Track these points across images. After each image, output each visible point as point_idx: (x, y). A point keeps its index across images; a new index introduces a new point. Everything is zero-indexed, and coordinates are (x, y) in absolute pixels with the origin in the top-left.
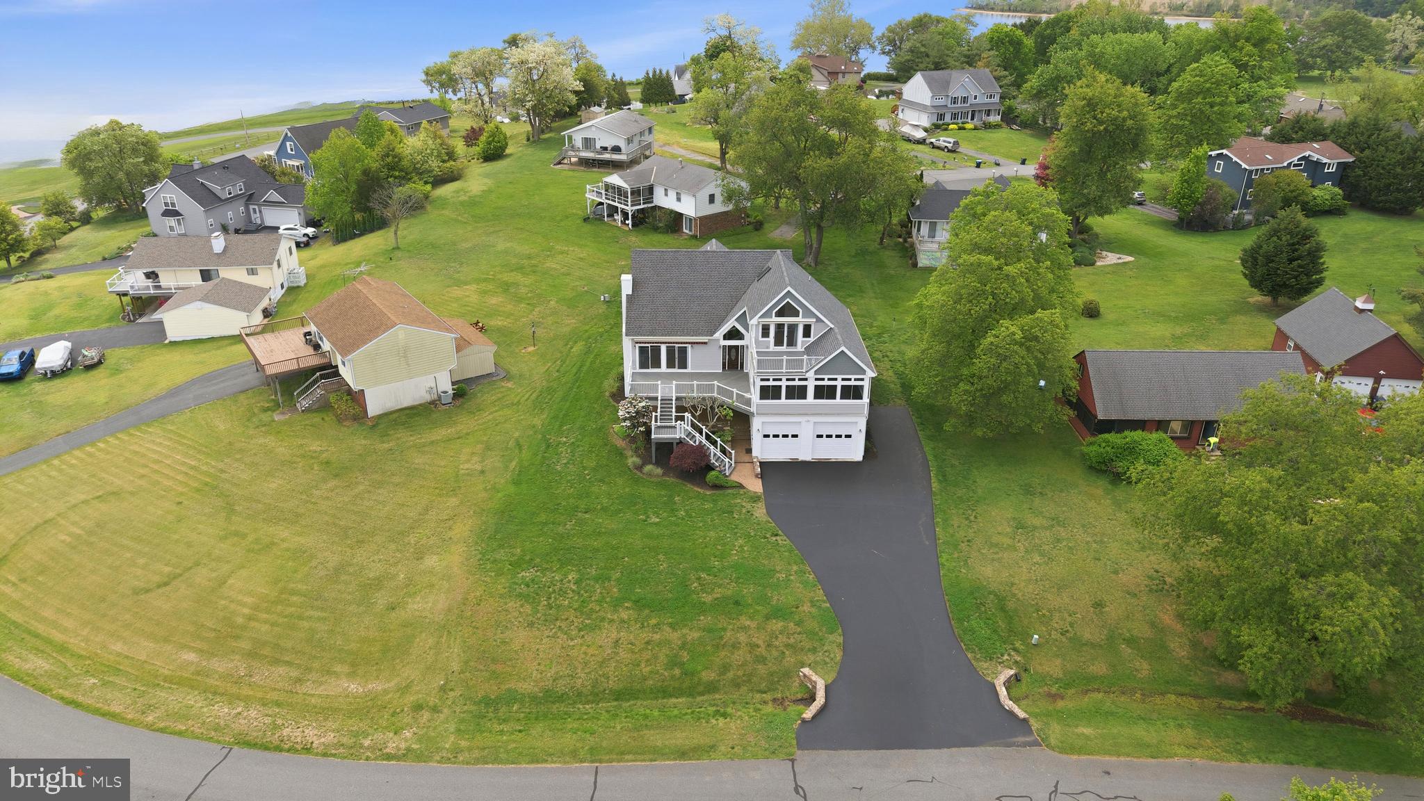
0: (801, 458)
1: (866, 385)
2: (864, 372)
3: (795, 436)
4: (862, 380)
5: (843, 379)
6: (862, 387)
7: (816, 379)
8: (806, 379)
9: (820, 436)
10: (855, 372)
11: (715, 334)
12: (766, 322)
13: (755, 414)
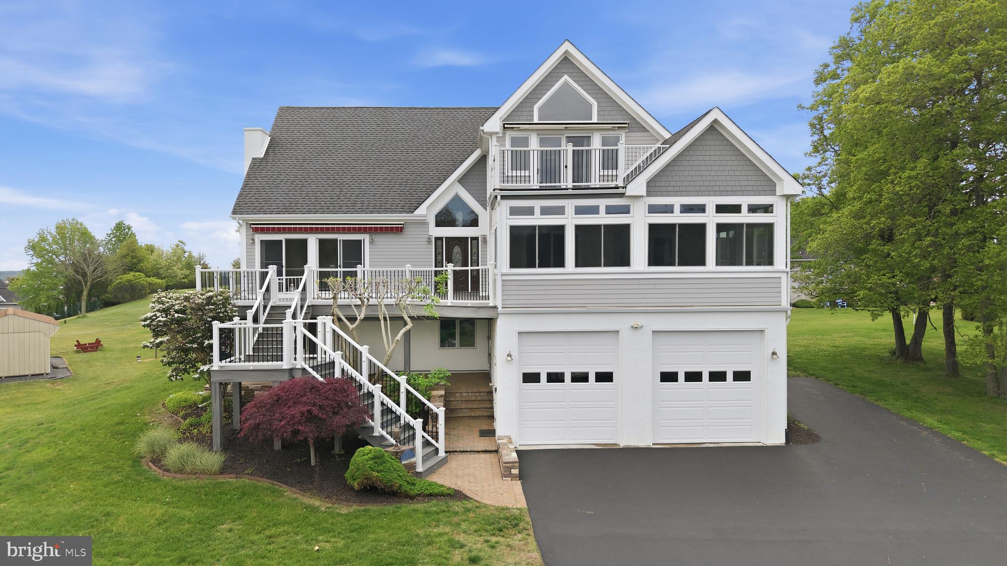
0: (623, 443)
1: (780, 219)
2: (768, 186)
3: (605, 377)
4: (767, 209)
5: (721, 209)
6: (769, 228)
7: (653, 209)
8: (625, 210)
9: (669, 377)
10: (748, 188)
11: (418, 212)
12: (519, 130)
13: (500, 309)
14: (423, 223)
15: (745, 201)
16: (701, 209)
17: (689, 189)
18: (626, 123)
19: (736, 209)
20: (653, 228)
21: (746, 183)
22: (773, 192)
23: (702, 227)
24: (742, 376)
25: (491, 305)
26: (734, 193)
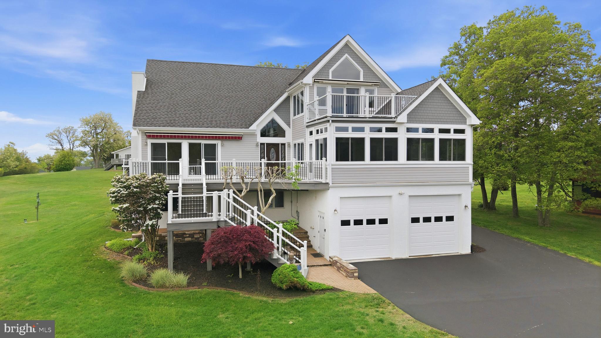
0: (394, 257)
1: (468, 137)
2: (463, 119)
4: (462, 131)
5: (441, 131)
6: (463, 141)
7: (409, 130)
8: (395, 130)
9: (415, 220)
10: (454, 121)
11: (251, 128)
12: (322, 83)
13: (331, 184)
14: (253, 135)
15: (452, 127)
16: (431, 131)
17: (426, 120)
18: (379, 83)
19: (448, 131)
20: (409, 141)
21: (453, 118)
22: (465, 123)
23: (432, 140)
24: (450, 219)
25: (324, 182)
26: (447, 123)
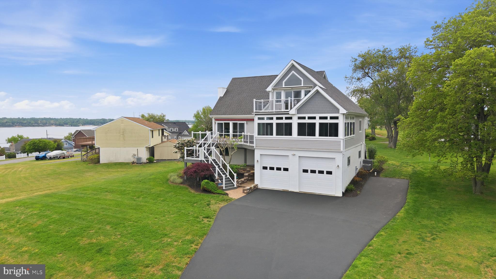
0: (290, 190)
1: (341, 123)
3: (286, 169)
4: (337, 118)
5: (321, 118)
6: (337, 125)
7: (299, 118)
8: (291, 118)
9: (305, 171)
10: (330, 111)
13: (255, 147)
15: (329, 115)
16: (314, 118)
17: (310, 112)
18: (311, 86)
19: (326, 118)
20: (299, 124)
22: (338, 112)
23: (314, 124)
24: (329, 173)
26: (325, 113)
